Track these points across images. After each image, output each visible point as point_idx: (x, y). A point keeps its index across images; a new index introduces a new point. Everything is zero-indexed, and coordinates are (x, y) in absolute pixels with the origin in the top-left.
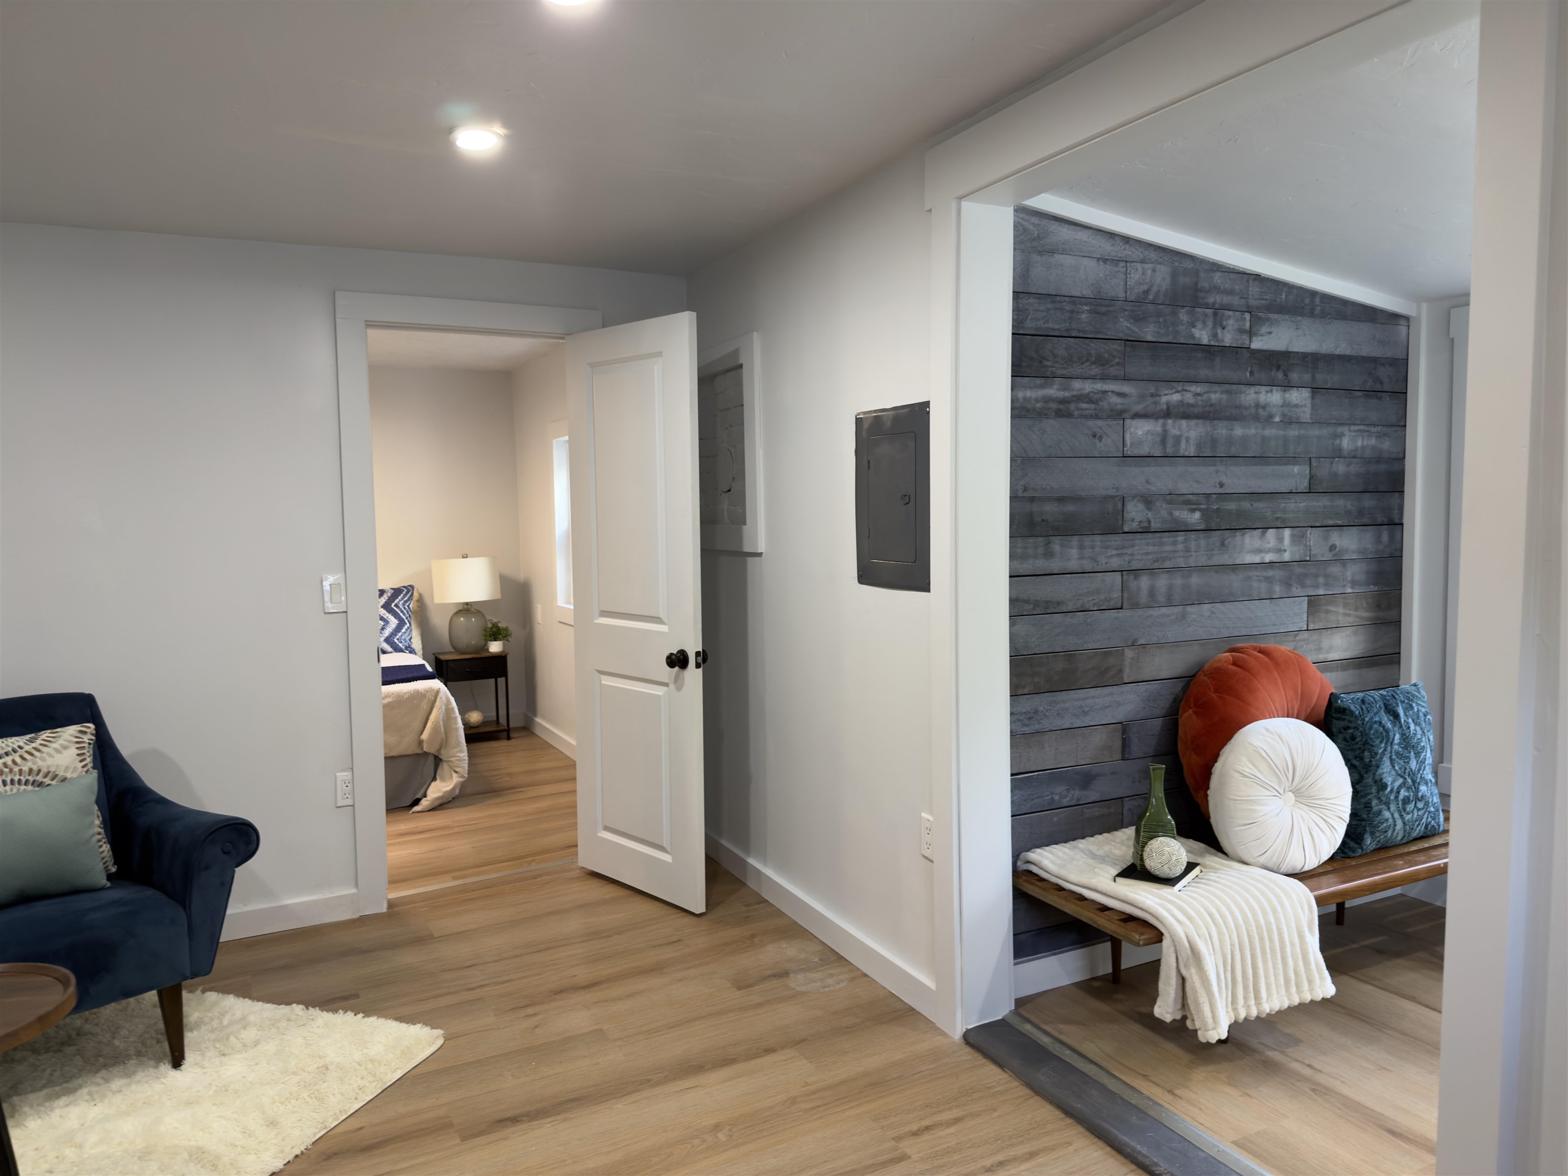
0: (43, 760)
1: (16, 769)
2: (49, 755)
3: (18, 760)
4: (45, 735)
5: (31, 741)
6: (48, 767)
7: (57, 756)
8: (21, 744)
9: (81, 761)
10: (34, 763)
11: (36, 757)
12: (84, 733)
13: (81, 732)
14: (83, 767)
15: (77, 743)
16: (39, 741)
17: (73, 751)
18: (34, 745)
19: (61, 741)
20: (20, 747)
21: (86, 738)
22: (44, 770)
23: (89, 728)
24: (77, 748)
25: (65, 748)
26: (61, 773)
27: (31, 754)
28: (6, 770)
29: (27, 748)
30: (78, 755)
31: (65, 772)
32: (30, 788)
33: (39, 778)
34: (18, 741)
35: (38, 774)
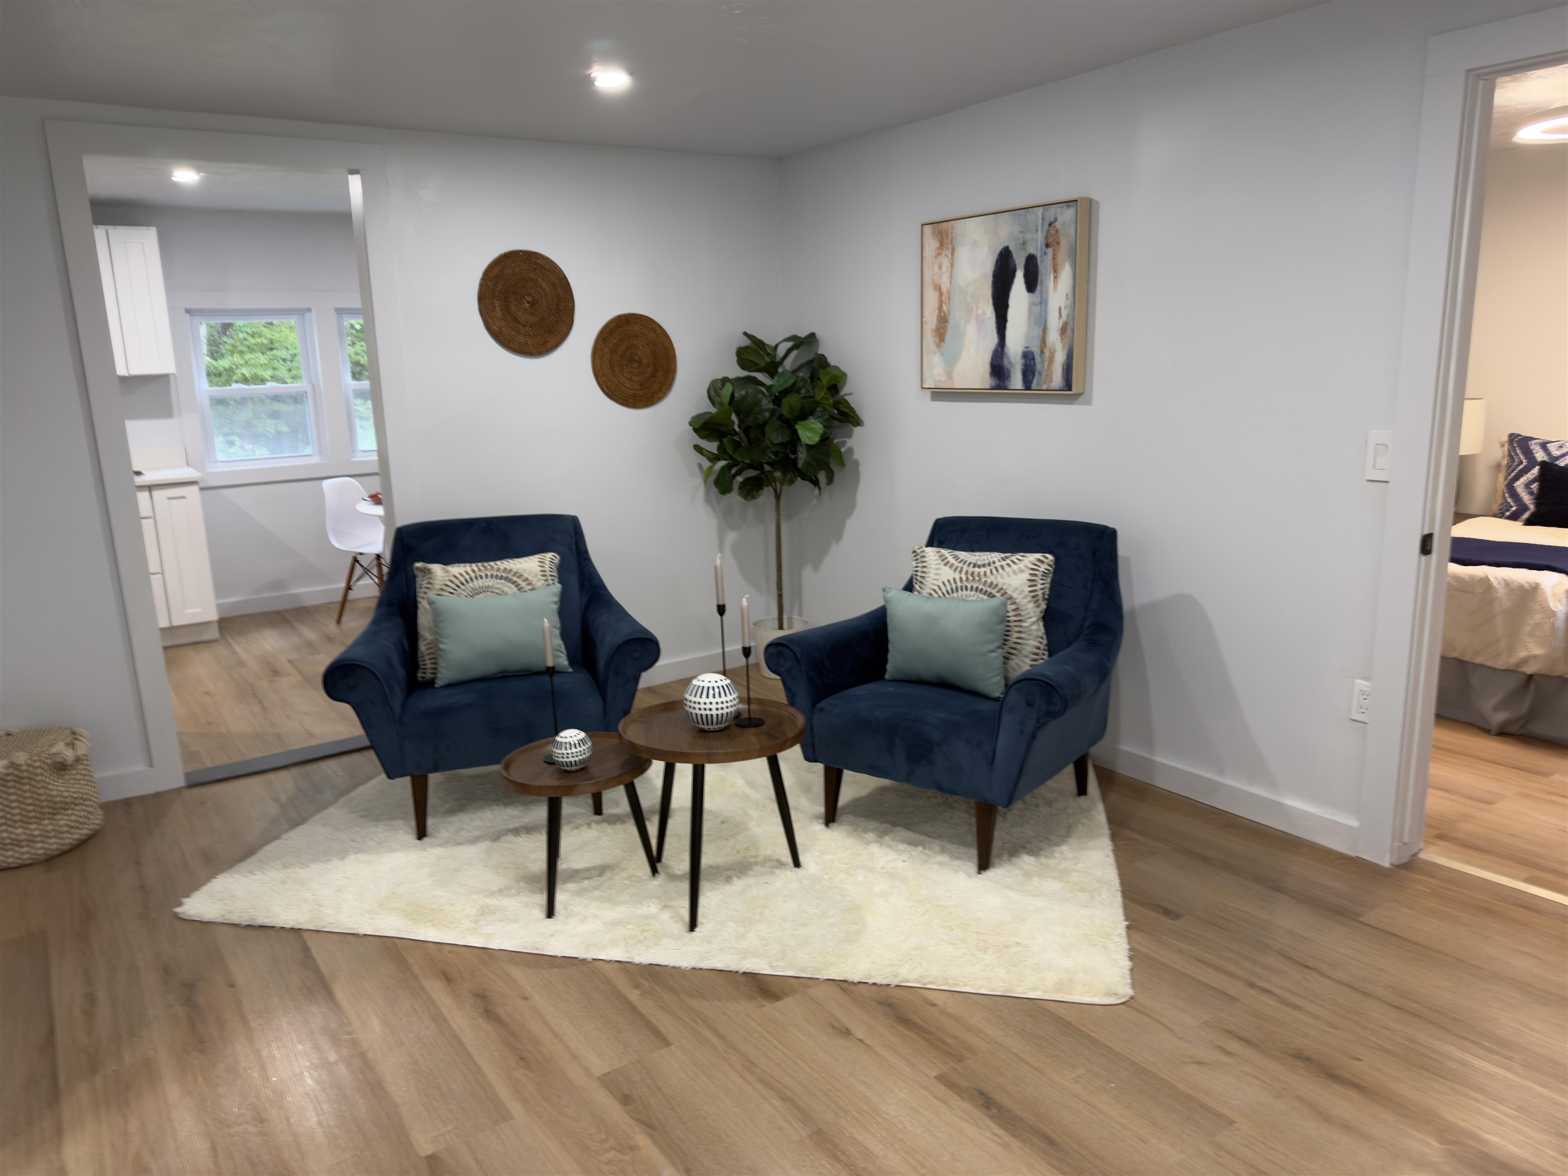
0: (1002, 577)
1: (983, 580)
2: (1008, 575)
3: (988, 573)
4: (1018, 556)
5: (1003, 559)
6: (1003, 584)
7: (1013, 576)
8: (996, 560)
9: (1030, 586)
10: (996, 578)
11: (1000, 574)
12: (1042, 562)
13: (1039, 560)
14: (1031, 592)
15: (1032, 569)
16: (1008, 561)
17: (1026, 576)
18: (1003, 563)
19: (1021, 565)
20: (994, 562)
21: (1043, 567)
22: (1000, 586)
23: (1047, 558)
24: (1031, 574)
25: (1021, 571)
26: (1010, 592)
27: (997, 570)
28: (977, 578)
29: (998, 564)
30: (1029, 580)
31: (1013, 592)
32: (985, 597)
33: (994, 592)
34: (996, 557)
35: (994, 588)
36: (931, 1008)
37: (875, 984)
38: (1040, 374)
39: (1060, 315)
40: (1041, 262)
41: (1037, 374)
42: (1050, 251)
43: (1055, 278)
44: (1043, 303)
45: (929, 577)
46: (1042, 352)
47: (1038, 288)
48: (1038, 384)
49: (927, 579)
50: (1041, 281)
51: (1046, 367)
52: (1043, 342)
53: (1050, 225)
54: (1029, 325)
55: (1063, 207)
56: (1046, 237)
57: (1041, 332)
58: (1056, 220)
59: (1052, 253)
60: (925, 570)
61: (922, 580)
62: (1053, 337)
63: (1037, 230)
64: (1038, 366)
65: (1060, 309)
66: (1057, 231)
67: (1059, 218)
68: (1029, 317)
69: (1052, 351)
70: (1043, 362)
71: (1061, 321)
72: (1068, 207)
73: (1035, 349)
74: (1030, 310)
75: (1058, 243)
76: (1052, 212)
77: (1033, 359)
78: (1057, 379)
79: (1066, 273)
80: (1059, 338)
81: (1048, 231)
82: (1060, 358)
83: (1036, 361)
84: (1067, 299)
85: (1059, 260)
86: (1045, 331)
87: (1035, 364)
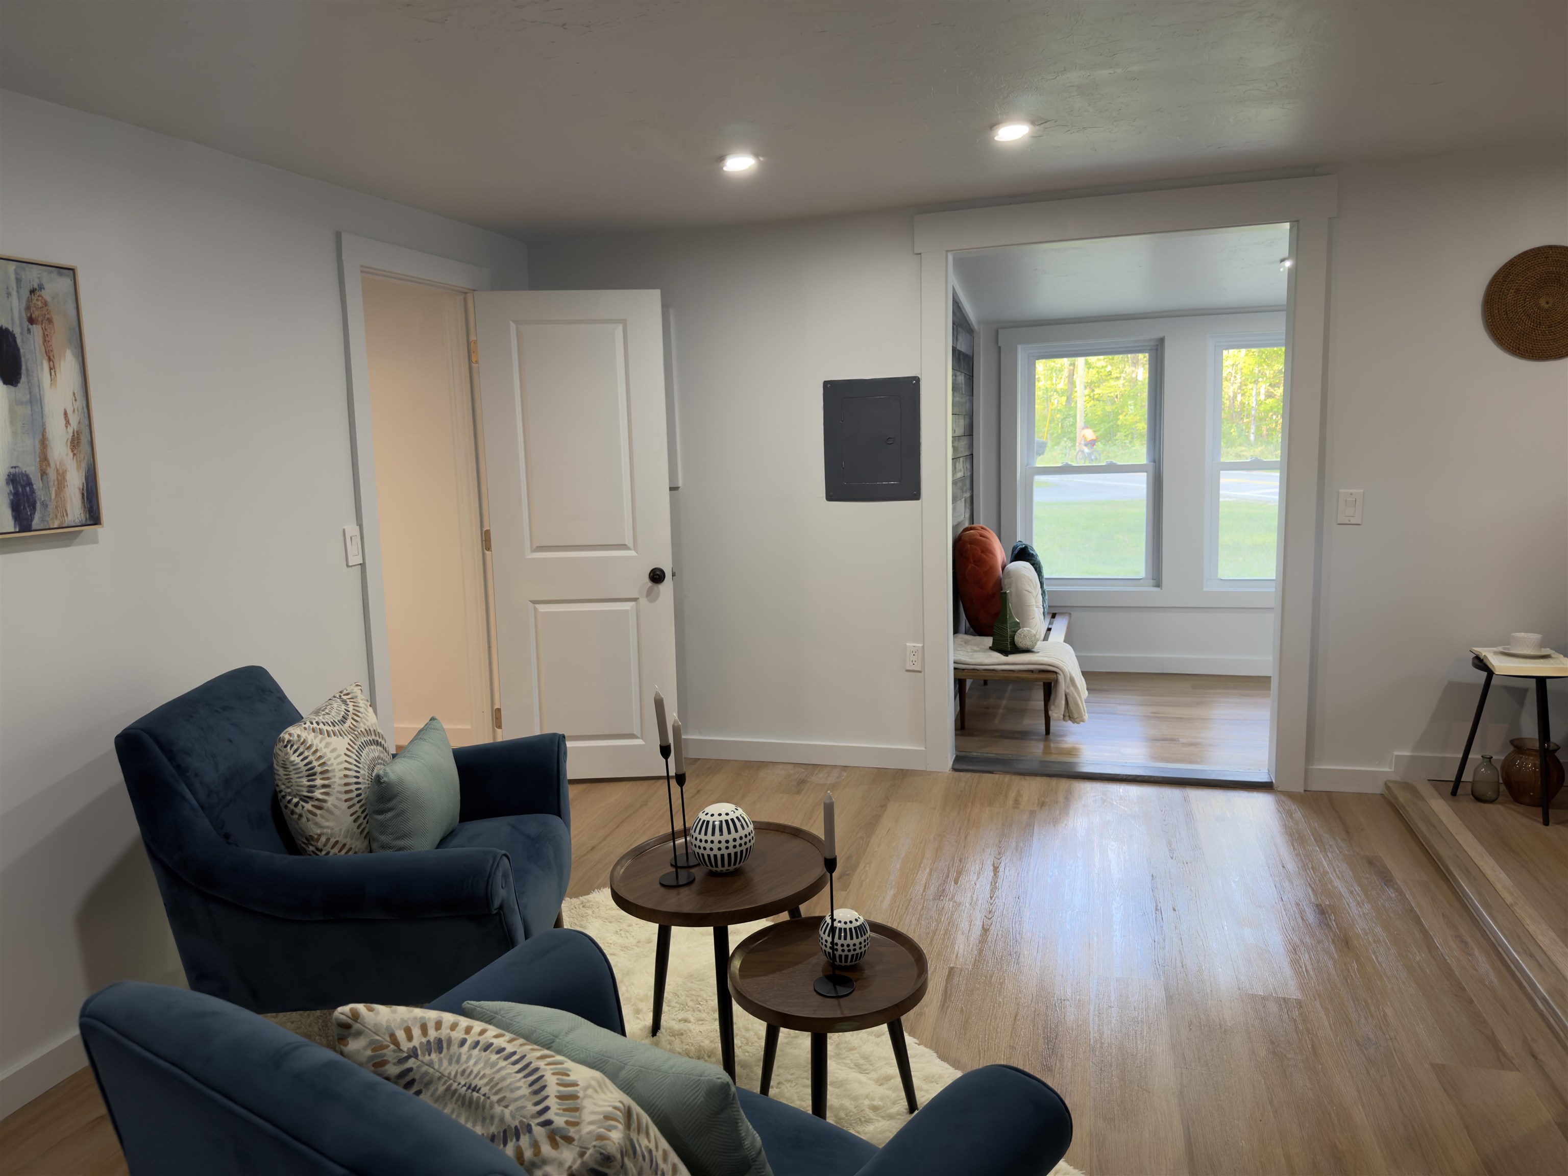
38: (45, 506)
39: (68, 422)
40: (23, 342)
41: (38, 505)
42: (37, 330)
43: (51, 369)
44: (35, 401)
46: (43, 473)
47: (24, 379)
48: (43, 519)
50: (27, 370)
51: (53, 496)
52: (44, 459)
53: (33, 291)
54: (14, 433)
55: (50, 272)
56: (28, 308)
57: (38, 446)
58: (41, 287)
59: (41, 333)
62: (60, 450)
63: (9, 296)
64: (40, 494)
65: (66, 414)
66: (46, 304)
67: (46, 286)
68: (12, 422)
69: (61, 471)
70: (47, 487)
71: (70, 430)
72: (59, 274)
73: (31, 468)
74: (12, 412)
75: (50, 321)
76: (33, 276)
77: (30, 484)
78: (75, 510)
79: (68, 364)
80: (71, 454)
81: (29, 301)
82: (75, 481)
83: (35, 487)
84: (76, 400)
85: (55, 342)
86: (44, 442)
87: (33, 491)
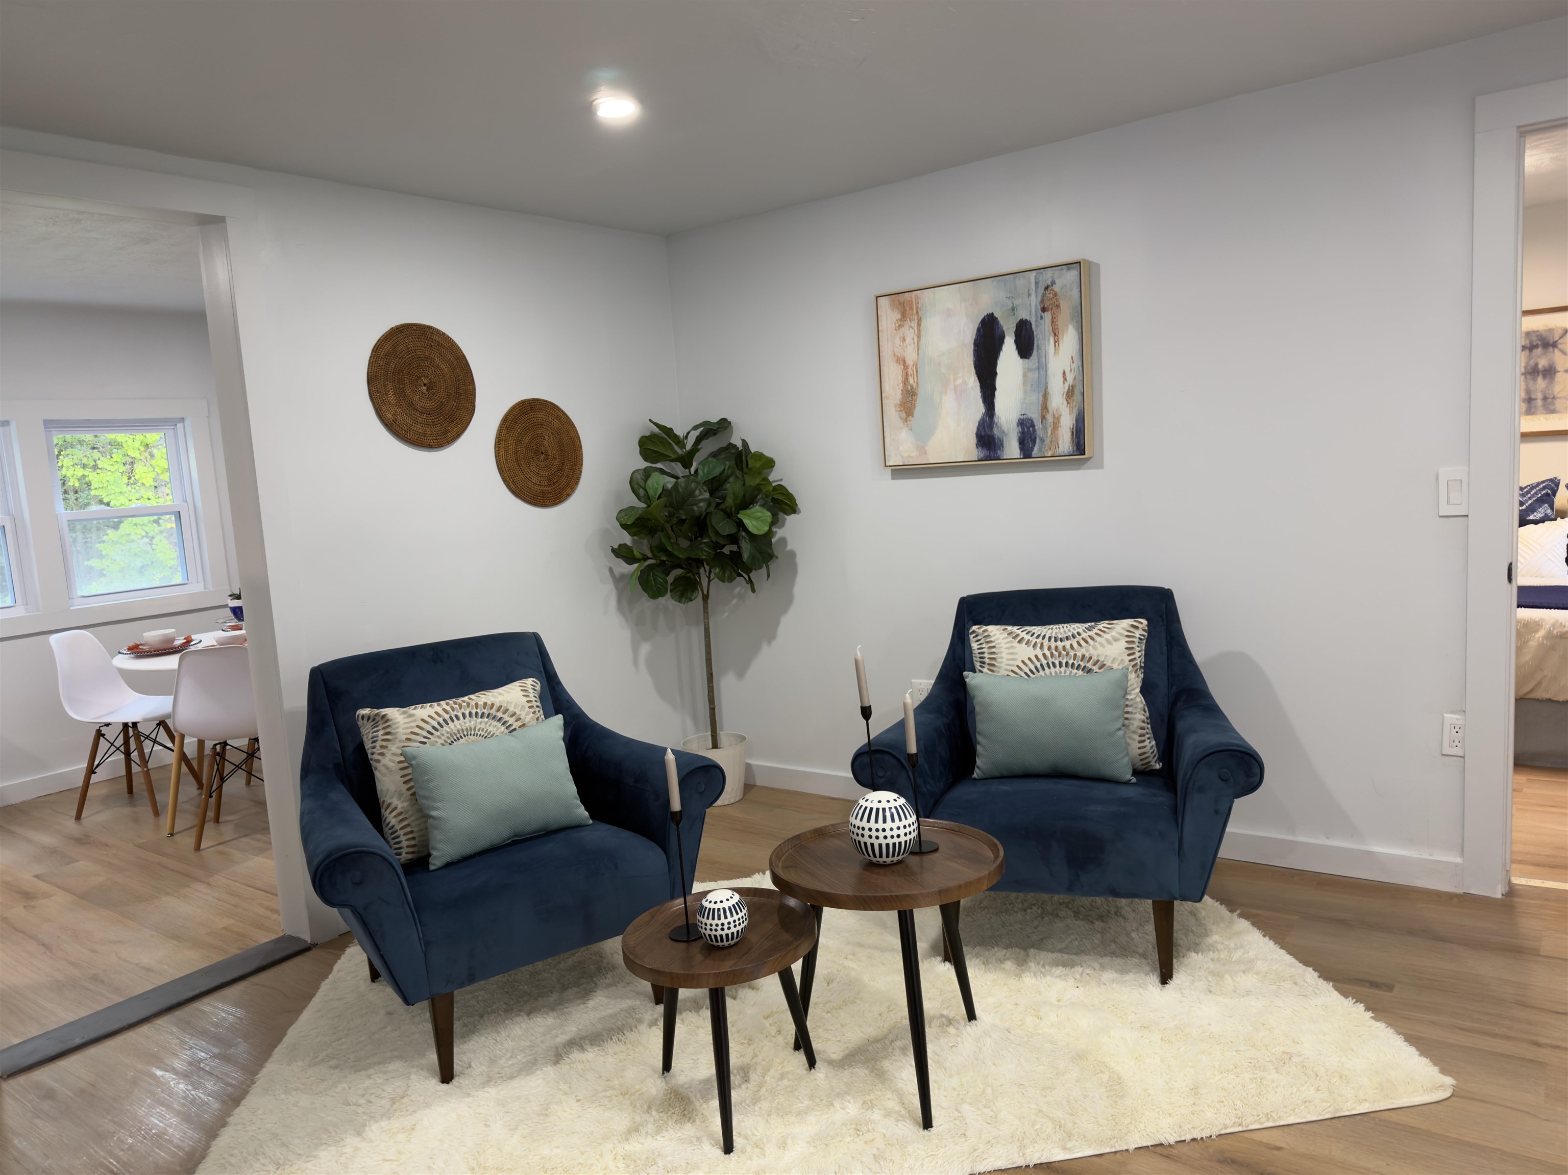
0: (1095, 648)
1: (1072, 653)
2: (1101, 645)
3: (1075, 645)
4: (1103, 625)
5: (1089, 629)
6: (1098, 655)
7: (1108, 646)
8: (1080, 631)
9: (1129, 655)
10: (1087, 650)
11: (1090, 645)
12: (1137, 628)
13: (1133, 626)
14: (1130, 661)
15: (1128, 636)
16: (1095, 630)
17: (1122, 644)
18: (1090, 633)
19: (1114, 633)
20: (1079, 634)
21: (1138, 633)
22: (1095, 658)
23: (1142, 623)
24: (1127, 642)
25: (1116, 640)
26: (1108, 664)
27: (1086, 642)
28: (1064, 653)
29: (1084, 635)
30: (1127, 648)
31: (1112, 663)
32: (1080, 672)
33: (1089, 665)
34: (1079, 628)
35: (1088, 661)
36: (1276, 1153)
37: (1194, 1140)
38: (1043, 441)
39: (1065, 379)
40: (1037, 326)
41: (1038, 441)
42: (1047, 316)
43: (1055, 342)
44: (1042, 368)
45: (1002, 658)
46: (1043, 418)
47: (1035, 352)
48: (1040, 450)
49: (999, 660)
50: (1038, 346)
51: (1049, 433)
52: (1045, 407)
53: (1047, 288)
54: (1025, 392)
55: (1062, 269)
56: (1042, 301)
57: (1041, 398)
58: (1053, 283)
59: (1050, 317)
60: (993, 650)
61: (994, 662)
62: (1057, 401)
63: (1029, 295)
64: (1040, 432)
65: (1064, 373)
66: (1056, 295)
67: (1057, 281)
68: (1024, 384)
69: (1056, 416)
70: (1045, 428)
71: (1067, 385)
72: (1069, 269)
73: (1035, 416)
74: (1025, 376)
75: (1058, 306)
76: (1047, 276)
77: (1033, 426)
78: (1065, 443)
79: (1069, 338)
80: (1065, 403)
81: (1044, 295)
82: (1067, 422)
83: (1036, 427)
84: (1073, 362)
85: (1060, 323)
86: (1046, 396)
87: (1034, 431)
